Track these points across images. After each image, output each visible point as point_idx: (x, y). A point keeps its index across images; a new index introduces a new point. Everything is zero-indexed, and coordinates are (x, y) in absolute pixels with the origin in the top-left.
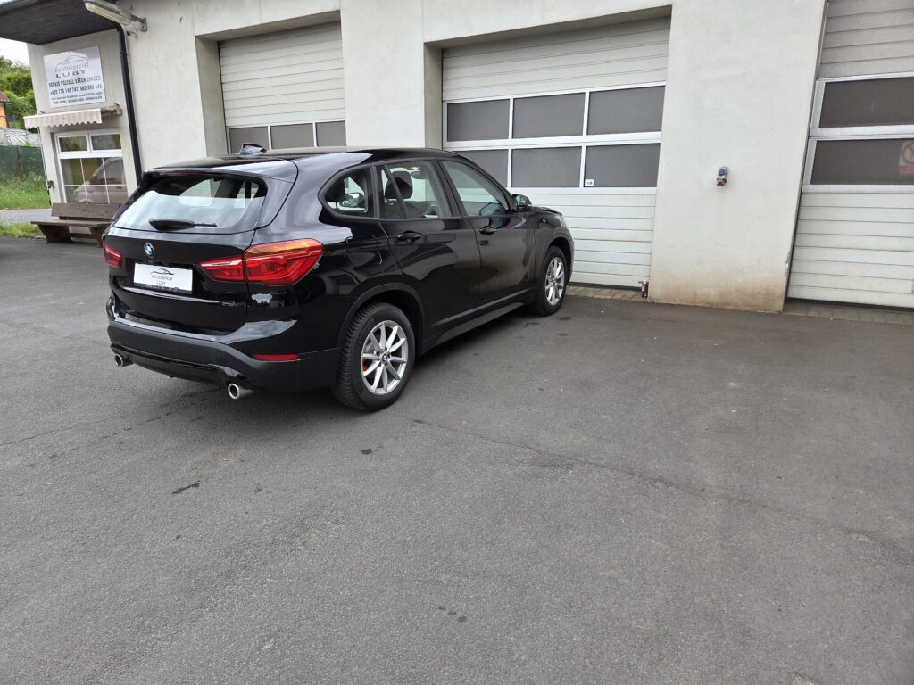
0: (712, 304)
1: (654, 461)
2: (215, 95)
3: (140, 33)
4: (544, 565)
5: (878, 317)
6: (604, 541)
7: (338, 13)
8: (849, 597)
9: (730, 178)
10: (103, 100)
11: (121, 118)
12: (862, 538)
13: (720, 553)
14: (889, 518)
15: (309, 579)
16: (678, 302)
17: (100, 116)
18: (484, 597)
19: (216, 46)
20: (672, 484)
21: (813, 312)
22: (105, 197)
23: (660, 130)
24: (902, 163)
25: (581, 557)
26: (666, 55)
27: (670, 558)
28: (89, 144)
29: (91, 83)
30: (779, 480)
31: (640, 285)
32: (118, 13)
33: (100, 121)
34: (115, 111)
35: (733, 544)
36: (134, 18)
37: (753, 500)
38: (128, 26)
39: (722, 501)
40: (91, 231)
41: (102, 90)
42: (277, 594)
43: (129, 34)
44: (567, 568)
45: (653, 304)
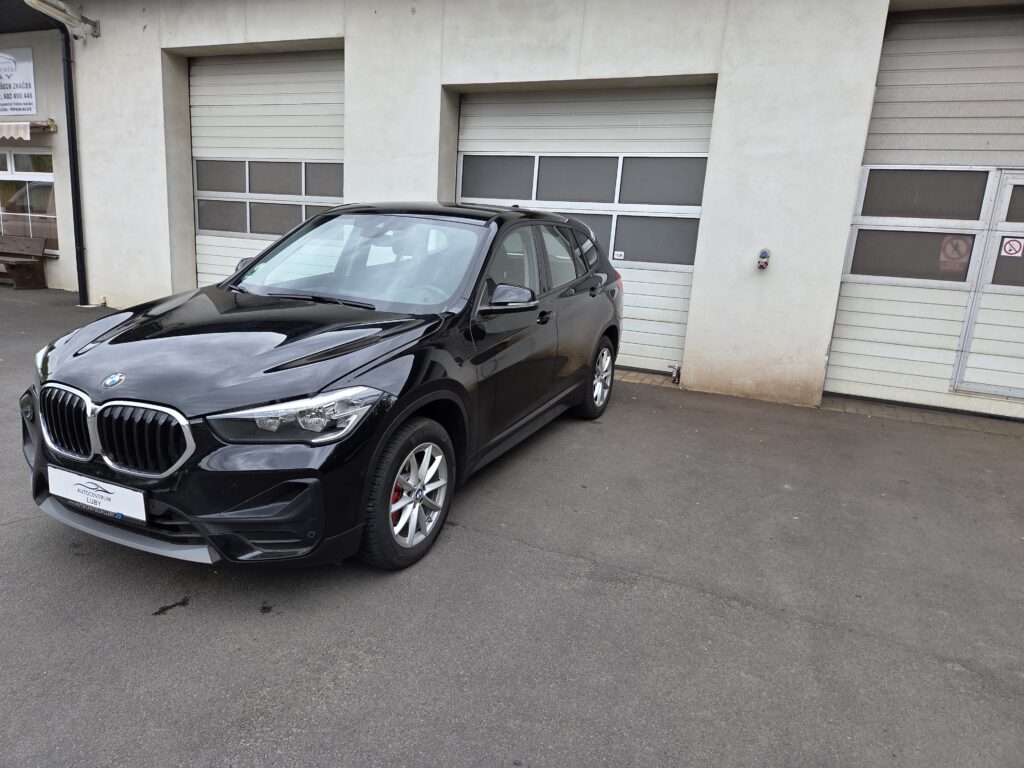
0: (747, 395)
1: (724, 575)
2: (181, 121)
3: (90, 38)
4: (627, 705)
5: (916, 416)
6: (689, 673)
7: (341, 40)
8: (961, 738)
9: (772, 261)
10: (34, 111)
11: (55, 136)
12: (958, 668)
13: (818, 687)
14: (980, 644)
15: (345, 728)
16: (712, 391)
17: (29, 131)
18: (564, 748)
19: (186, 63)
20: (748, 604)
21: (851, 408)
22: (26, 229)
23: (700, 205)
24: (942, 258)
25: (669, 693)
26: (710, 125)
27: (765, 694)
28: (10, 165)
29: (18, 91)
30: (858, 599)
31: (670, 370)
32: (64, 11)
33: (27, 137)
34: (48, 127)
35: (829, 676)
36: (85, 20)
37: (838, 624)
38: (76, 29)
39: (806, 624)
40: (6, 268)
41: (33, 100)
42: (308, 749)
43: (76, 38)
44: (653, 709)
45: (686, 392)
